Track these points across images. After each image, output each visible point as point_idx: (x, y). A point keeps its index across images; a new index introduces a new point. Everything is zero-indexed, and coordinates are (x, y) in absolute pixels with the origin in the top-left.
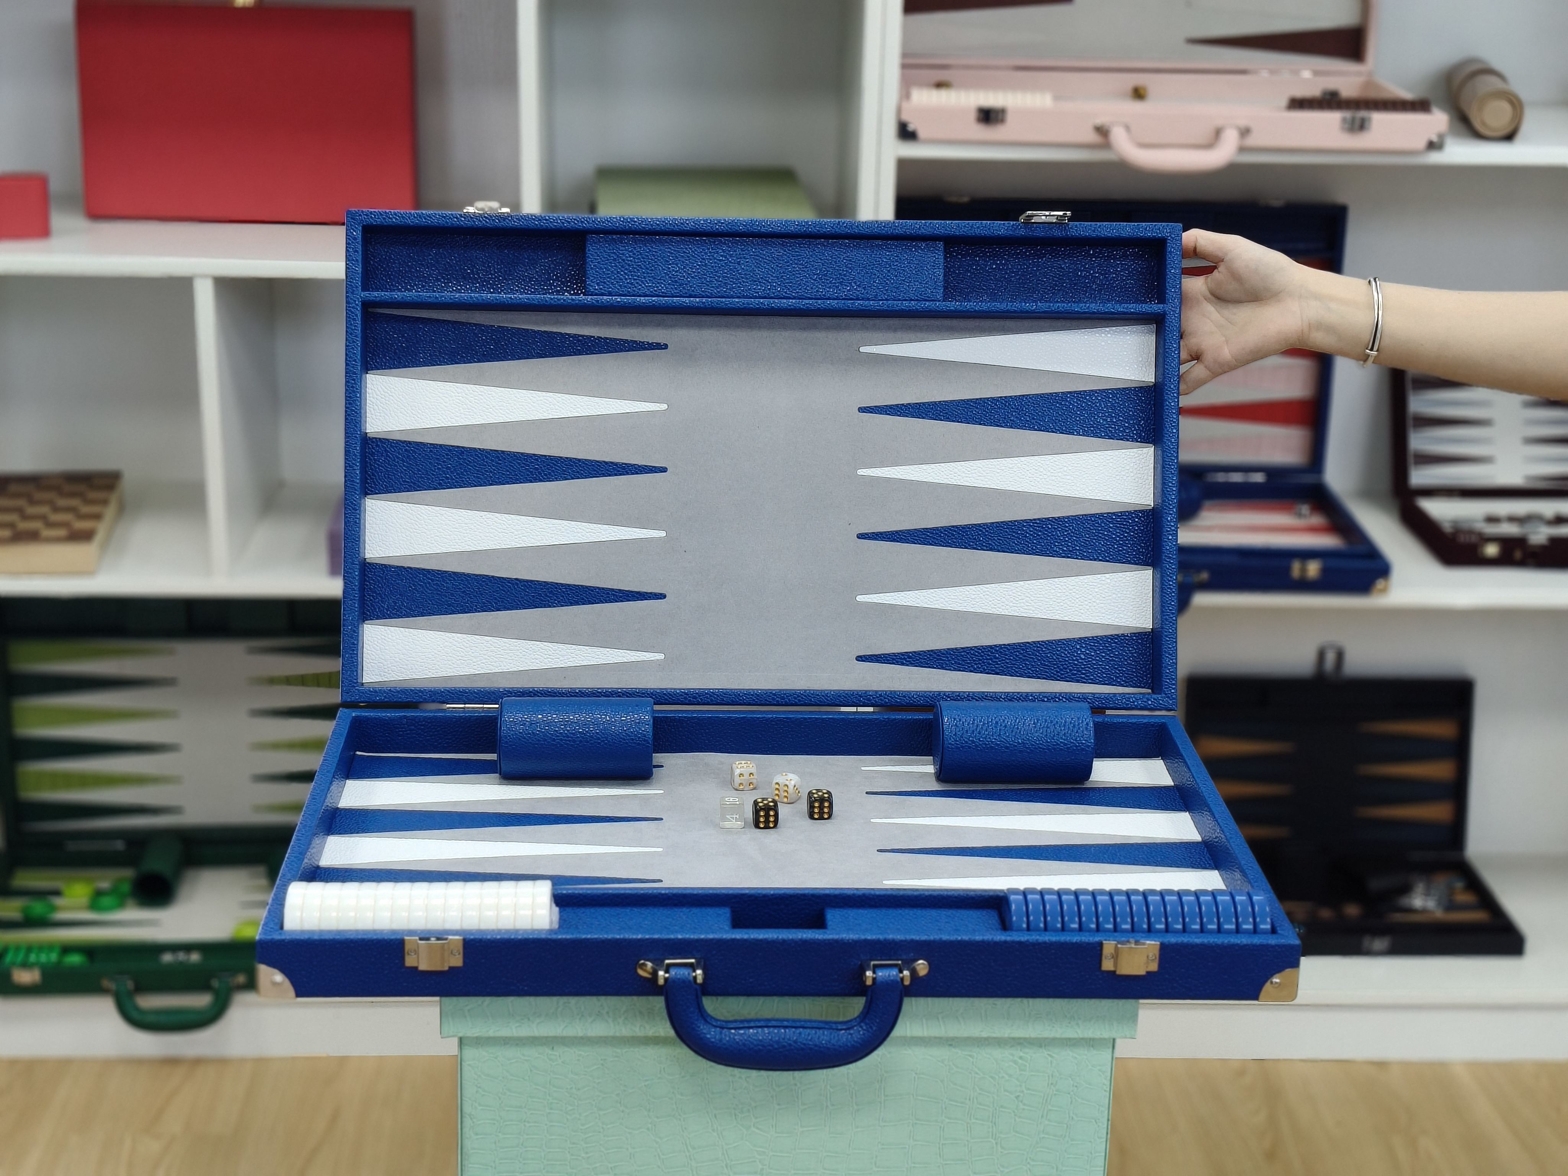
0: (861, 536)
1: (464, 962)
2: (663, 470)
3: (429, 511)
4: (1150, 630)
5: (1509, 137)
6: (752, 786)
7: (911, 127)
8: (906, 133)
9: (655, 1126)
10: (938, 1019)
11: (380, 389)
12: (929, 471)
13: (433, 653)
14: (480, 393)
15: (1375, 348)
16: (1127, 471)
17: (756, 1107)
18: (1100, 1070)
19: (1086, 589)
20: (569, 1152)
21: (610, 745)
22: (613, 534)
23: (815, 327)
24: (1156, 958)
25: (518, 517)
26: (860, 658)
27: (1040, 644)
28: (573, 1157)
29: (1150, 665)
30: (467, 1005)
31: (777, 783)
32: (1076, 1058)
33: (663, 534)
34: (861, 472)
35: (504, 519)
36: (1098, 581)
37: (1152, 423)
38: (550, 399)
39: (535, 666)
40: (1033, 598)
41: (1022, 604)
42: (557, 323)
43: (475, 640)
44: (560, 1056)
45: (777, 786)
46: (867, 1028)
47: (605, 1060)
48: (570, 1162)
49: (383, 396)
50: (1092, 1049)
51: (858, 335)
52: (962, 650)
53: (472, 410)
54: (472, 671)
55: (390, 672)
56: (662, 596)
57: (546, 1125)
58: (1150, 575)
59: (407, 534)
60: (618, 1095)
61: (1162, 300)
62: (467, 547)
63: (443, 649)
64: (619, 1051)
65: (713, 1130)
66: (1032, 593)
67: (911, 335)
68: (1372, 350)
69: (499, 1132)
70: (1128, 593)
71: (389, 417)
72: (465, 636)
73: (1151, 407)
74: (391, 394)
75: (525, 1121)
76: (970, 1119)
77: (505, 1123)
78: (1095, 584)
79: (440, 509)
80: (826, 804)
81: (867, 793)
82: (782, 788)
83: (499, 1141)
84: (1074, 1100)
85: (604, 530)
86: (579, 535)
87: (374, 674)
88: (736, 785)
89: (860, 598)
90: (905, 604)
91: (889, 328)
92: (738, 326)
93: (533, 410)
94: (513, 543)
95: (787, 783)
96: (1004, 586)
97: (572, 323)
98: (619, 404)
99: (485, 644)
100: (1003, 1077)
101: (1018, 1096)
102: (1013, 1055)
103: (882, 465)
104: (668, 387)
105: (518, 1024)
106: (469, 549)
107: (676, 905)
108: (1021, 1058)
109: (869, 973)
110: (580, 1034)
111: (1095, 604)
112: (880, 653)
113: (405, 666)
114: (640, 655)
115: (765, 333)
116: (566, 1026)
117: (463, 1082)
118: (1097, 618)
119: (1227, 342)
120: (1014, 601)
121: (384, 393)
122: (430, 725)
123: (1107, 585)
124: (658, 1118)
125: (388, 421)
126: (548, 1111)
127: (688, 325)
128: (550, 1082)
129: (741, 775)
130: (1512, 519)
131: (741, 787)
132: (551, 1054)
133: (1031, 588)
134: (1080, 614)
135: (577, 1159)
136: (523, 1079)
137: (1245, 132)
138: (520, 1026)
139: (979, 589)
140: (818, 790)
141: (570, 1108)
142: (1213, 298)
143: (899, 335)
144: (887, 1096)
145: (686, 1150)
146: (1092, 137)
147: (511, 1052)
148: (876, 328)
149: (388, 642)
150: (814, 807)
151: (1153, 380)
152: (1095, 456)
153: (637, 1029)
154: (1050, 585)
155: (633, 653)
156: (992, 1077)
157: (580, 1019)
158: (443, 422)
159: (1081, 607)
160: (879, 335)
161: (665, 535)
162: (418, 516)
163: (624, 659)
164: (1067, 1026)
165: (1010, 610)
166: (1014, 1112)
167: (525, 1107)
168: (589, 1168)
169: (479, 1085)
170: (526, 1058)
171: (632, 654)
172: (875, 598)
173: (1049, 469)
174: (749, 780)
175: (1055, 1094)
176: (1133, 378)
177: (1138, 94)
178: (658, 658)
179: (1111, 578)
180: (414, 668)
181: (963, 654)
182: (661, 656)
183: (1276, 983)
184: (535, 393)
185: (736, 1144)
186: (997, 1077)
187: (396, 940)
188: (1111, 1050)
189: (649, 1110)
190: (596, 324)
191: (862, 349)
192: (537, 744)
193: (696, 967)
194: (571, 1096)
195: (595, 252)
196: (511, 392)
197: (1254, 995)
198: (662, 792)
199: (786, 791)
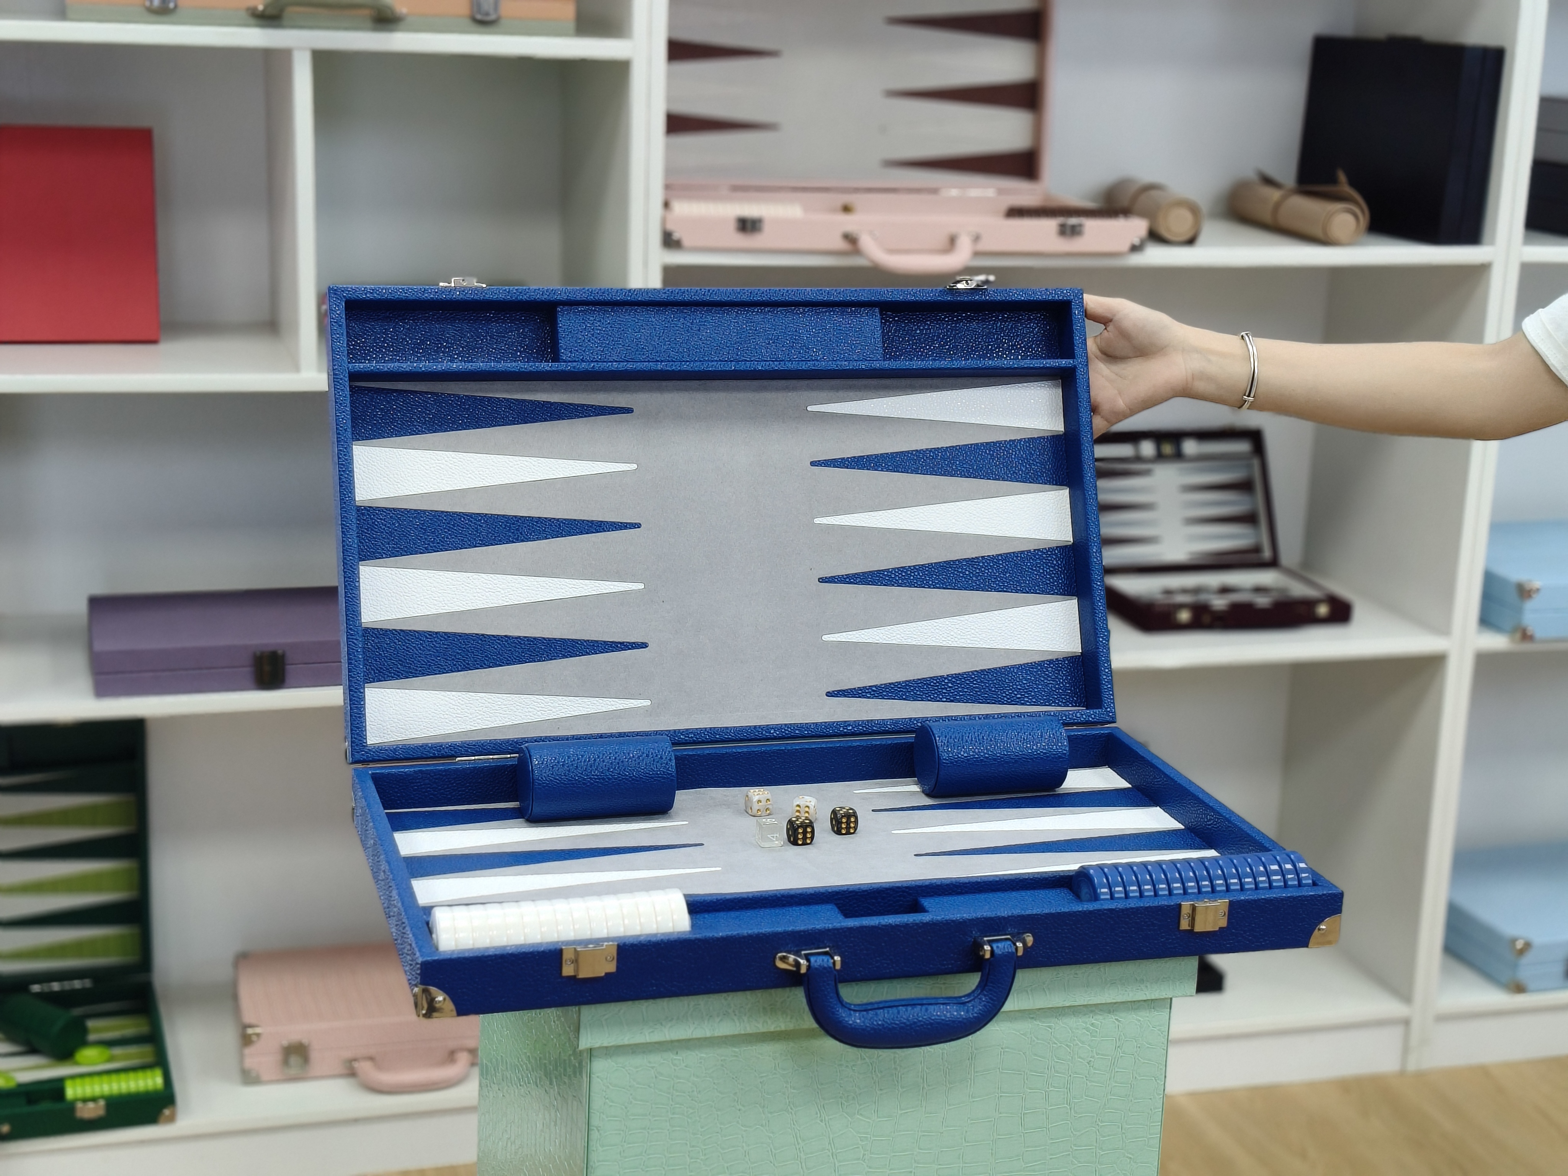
0: (822, 580)
1: (618, 967)
2: (637, 526)
3: (417, 574)
4: (1080, 654)
5: (1191, 241)
6: (768, 812)
7: (676, 236)
8: (669, 241)
9: (769, 1121)
10: (1027, 992)
11: (362, 459)
12: (878, 518)
13: (430, 712)
14: (460, 460)
15: (1252, 395)
16: (1048, 512)
17: (860, 1094)
18: (1159, 1030)
19: (1022, 620)
20: (689, 1156)
21: (637, 781)
22: (595, 588)
23: (764, 389)
24: (1225, 914)
25: (504, 577)
26: (830, 694)
27: (987, 672)
28: (692, 1160)
29: (1082, 685)
30: (604, 1015)
31: (798, 806)
32: (1140, 1020)
33: (641, 586)
34: (817, 521)
35: (490, 579)
36: (1032, 611)
37: (1065, 467)
38: (526, 464)
39: (529, 719)
40: (977, 630)
41: (969, 636)
42: (528, 390)
43: (470, 697)
44: (683, 1060)
45: (798, 808)
46: (986, 999)
47: (725, 1060)
48: (689, 1166)
49: (366, 466)
50: (1153, 1010)
51: (806, 395)
52: (919, 682)
53: (453, 476)
54: (469, 728)
55: (390, 732)
56: (644, 645)
57: (668, 1130)
58: (1075, 604)
59: (397, 598)
60: (735, 1094)
61: (1072, 356)
62: (457, 608)
63: (439, 708)
64: (737, 1050)
65: (821, 1121)
66: (976, 626)
67: (851, 394)
68: (1249, 396)
69: (625, 1142)
70: (1058, 621)
71: (372, 485)
72: (459, 694)
73: (1063, 454)
74: (373, 463)
75: (649, 1129)
76: (1048, 1088)
77: (630, 1132)
78: (1029, 614)
79: (428, 573)
80: (853, 819)
81: (873, 811)
82: (803, 810)
83: (624, 1151)
84: (1137, 1060)
85: (586, 585)
86: (563, 591)
87: (374, 735)
88: (755, 811)
89: (826, 638)
90: (866, 641)
91: (832, 388)
92: (697, 390)
93: (511, 474)
94: (501, 602)
95: (808, 804)
96: (952, 621)
97: (544, 391)
98: (592, 466)
99: (480, 701)
100: (1077, 1044)
101: (1090, 1061)
102: (1086, 1023)
103: (836, 513)
104: (636, 448)
105: (651, 1030)
106: (459, 609)
107: (784, 906)
108: (1092, 1024)
109: (987, 948)
110: (708, 1034)
111: (1031, 633)
112: (847, 688)
113: (403, 726)
114: (627, 703)
115: (721, 395)
116: (696, 1028)
117: (591, 1094)
118: (1034, 645)
119: (1120, 393)
120: (962, 634)
121: (366, 463)
122: (445, 777)
123: (1040, 615)
124: (771, 1113)
125: (372, 489)
126: (671, 1116)
127: (650, 390)
128: (673, 1087)
129: (759, 801)
130: (1185, 591)
131: (760, 813)
132: (675, 1059)
133: (975, 621)
134: (1019, 643)
135: (696, 1162)
136: (649, 1086)
137: (977, 238)
138: (653, 1032)
139: (930, 624)
140: (842, 808)
141: (691, 1111)
142: (1104, 357)
143: (841, 394)
144: (977, 1072)
145: (796, 1142)
146: (841, 245)
147: (638, 1061)
148: (821, 389)
149: (385, 703)
150: (842, 823)
151: (1063, 430)
152: (1019, 498)
153: (760, 1026)
154: (991, 618)
155: (622, 701)
156: (1067, 1045)
157: (709, 1020)
158: (425, 489)
159: (1019, 636)
160: (824, 394)
161: (643, 587)
162: (406, 579)
163: (613, 707)
164: (1138, 989)
165: (958, 642)
166: (1086, 1077)
167: (649, 1114)
168: (707, 1170)
169: (606, 1096)
170: (652, 1065)
171: (620, 702)
172: (838, 637)
173: (982, 512)
174: (766, 806)
175: (1121, 1056)
176: (1045, 428)
177: (847, 209)
178: (645, 704)
179: (1043, 608)
180: (412, 727)
181: (920, 685)
182: (647, 703)
183: (1323, 929)
184: (512, 458)
185: (841, 1132)
186: (1072, 1045)
187: (556, 950)
188: (1169, 1010)
189: (764, 1107)
190: (566, 391)
191: (809, 408)
192: (568, 784)
193: (833, 955)
194: (692, 1100)
195: (565, 322)
196: (489, 458)
197: (1303, 942)
198: (687, 823)
199: (807, 812)
